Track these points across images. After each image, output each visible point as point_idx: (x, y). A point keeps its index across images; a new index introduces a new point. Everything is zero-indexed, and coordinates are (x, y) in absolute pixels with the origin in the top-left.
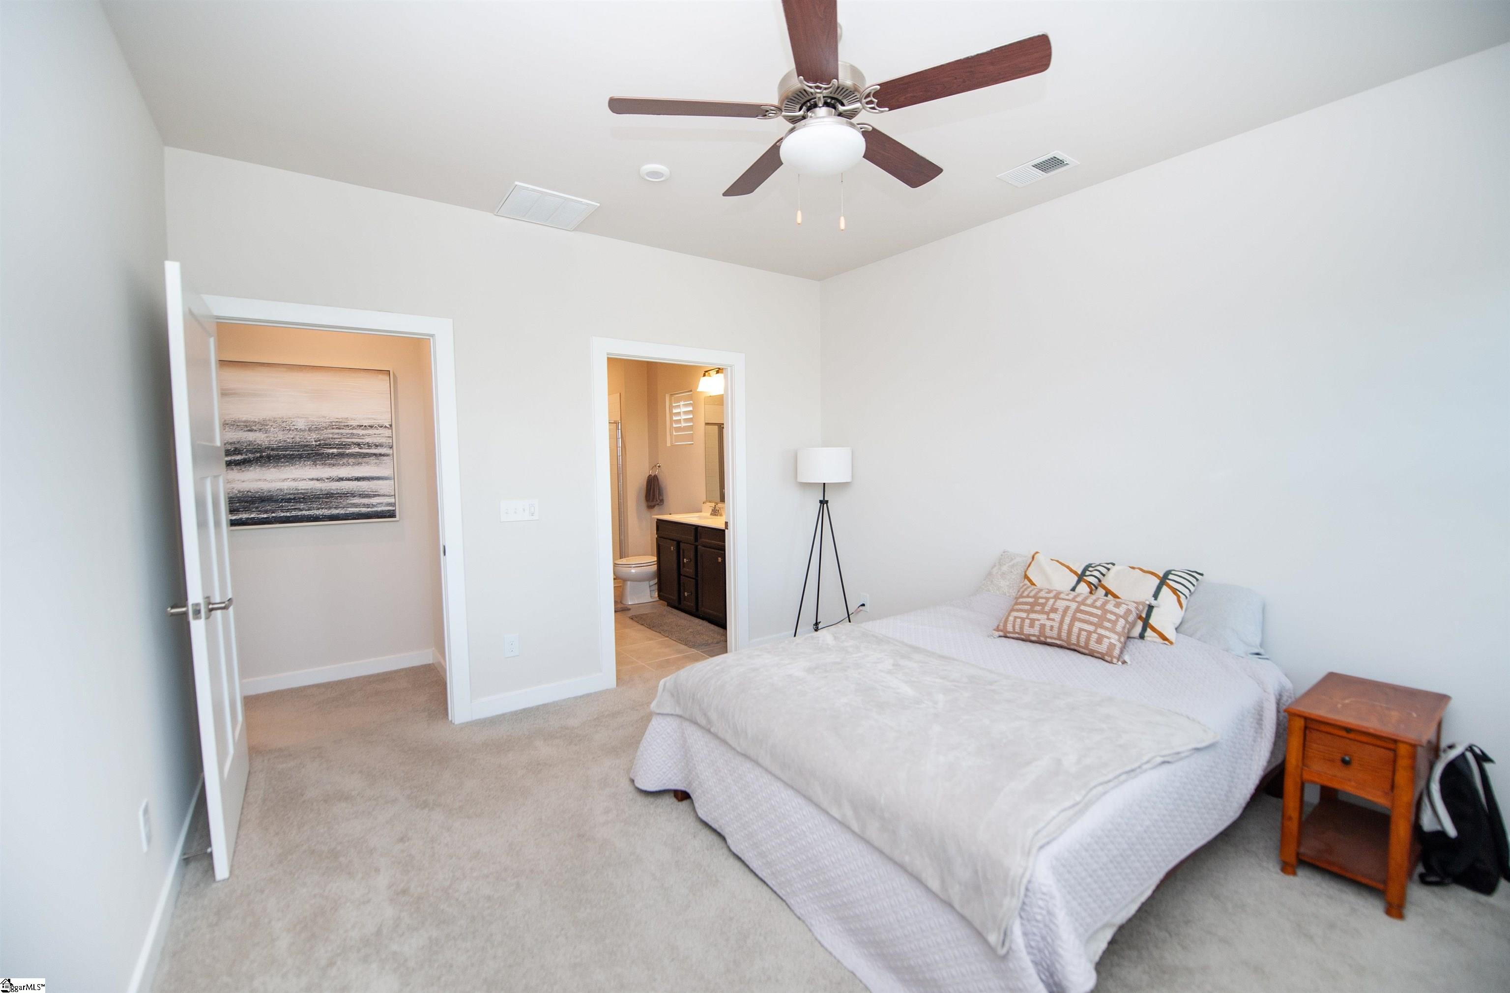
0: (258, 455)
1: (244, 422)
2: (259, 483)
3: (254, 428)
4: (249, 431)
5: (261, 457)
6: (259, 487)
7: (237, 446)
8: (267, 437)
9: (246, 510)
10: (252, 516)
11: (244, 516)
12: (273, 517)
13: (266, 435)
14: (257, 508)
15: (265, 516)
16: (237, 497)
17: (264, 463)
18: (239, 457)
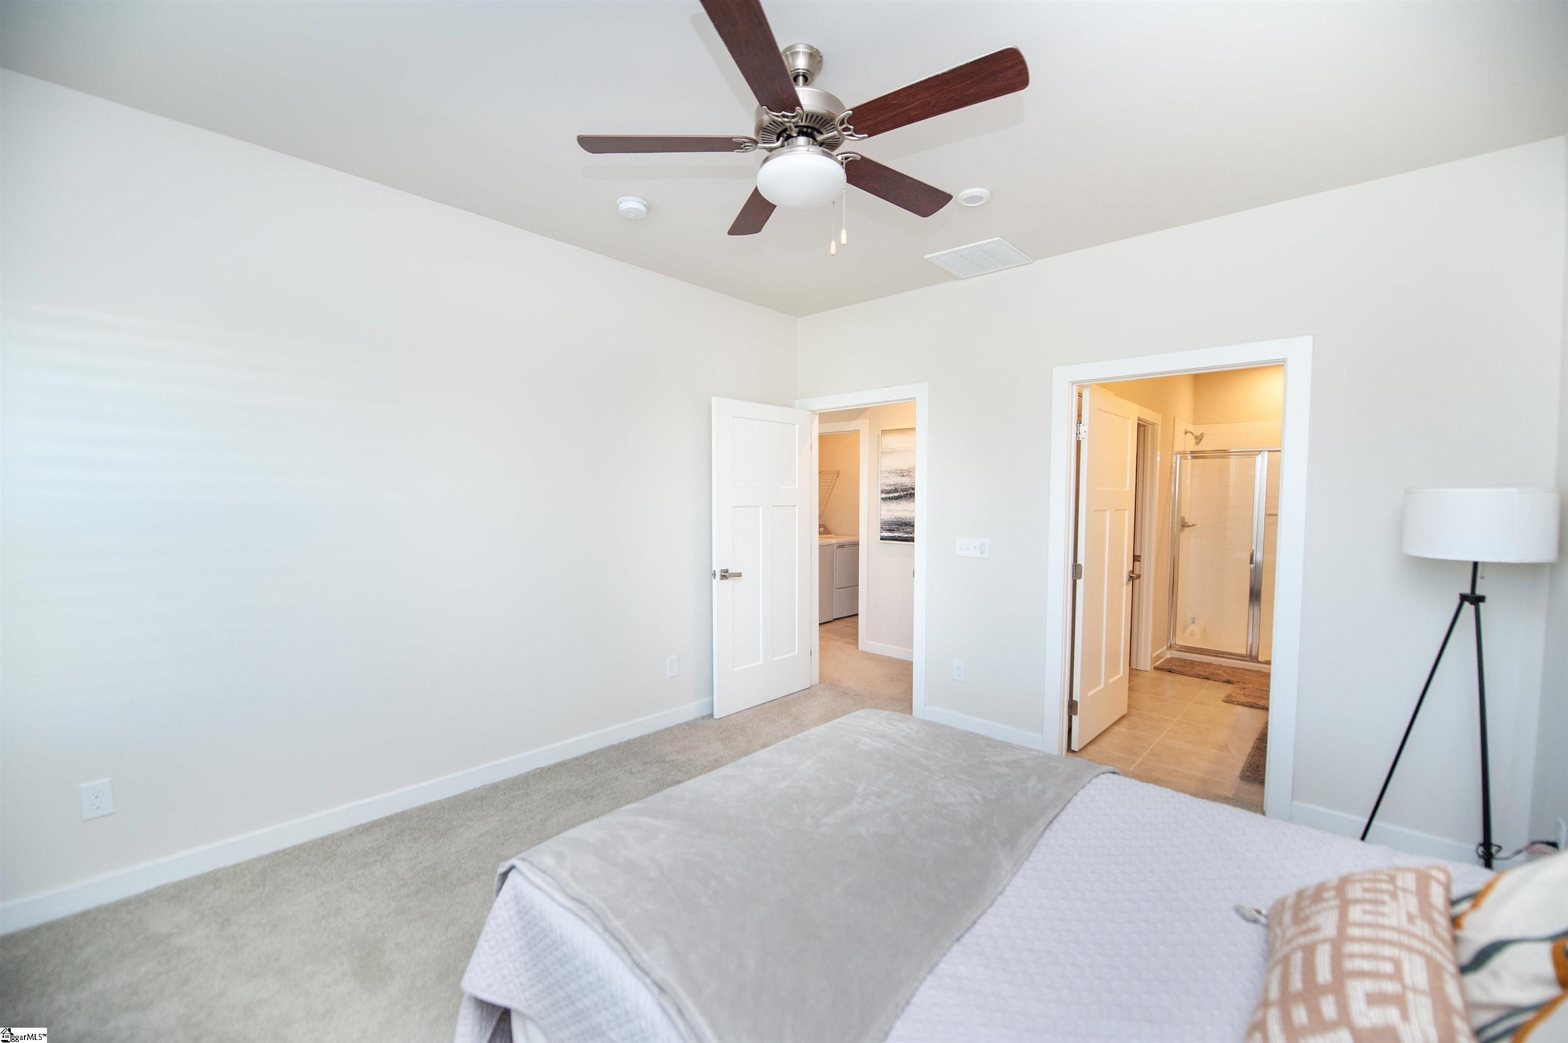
0: (906, 493)
1: (900, 470)
2: (905, 512)
3: (905, 474)
4: (902, 476)
5: (907, 494)
6: (905, 515)
7: (896, 487)
8: (911, 480)
9: (898, 530)
10: (901, 535)
11: (896, 534)
12: (910, 537)
13: (910, 479)
14: (903, 529)
15: (906, 536)
16: (895, 521)
17: (908, 499)
18: (896, 494)
